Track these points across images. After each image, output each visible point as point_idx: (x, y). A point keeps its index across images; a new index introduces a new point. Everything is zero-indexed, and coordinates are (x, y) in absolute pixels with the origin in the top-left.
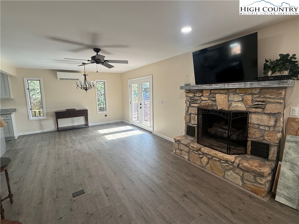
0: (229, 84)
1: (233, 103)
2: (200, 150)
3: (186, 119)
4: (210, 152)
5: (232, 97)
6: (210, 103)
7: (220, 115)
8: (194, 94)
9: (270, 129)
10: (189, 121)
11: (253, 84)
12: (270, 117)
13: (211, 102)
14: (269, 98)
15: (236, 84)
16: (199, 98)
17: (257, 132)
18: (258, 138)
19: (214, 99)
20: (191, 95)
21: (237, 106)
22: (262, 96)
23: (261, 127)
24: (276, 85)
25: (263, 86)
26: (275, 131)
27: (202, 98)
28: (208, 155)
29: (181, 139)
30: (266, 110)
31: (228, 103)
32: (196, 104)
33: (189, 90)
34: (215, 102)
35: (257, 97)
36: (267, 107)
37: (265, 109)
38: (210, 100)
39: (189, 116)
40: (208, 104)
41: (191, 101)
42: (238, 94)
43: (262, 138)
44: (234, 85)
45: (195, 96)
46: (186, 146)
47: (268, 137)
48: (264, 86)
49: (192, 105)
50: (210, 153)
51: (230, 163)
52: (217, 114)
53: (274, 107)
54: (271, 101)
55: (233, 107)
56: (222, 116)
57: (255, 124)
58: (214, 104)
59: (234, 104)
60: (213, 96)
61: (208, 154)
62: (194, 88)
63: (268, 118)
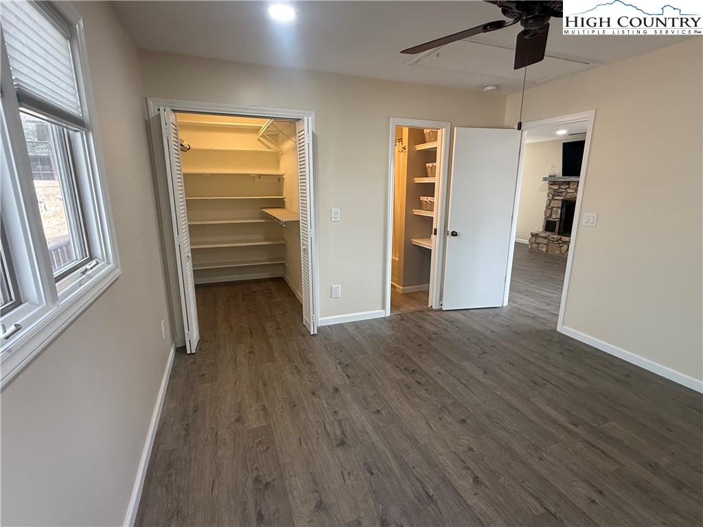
2: (560, 239)
3: (545, 214)
8: (560, 186)
10: (550, 215)
20: (556, 187)
27: (568, 190)
29: (538, 233)
32: (561, 196)
33: (553, 182)
39: (550, 210)
41: (554, 193)
45: (560, 189)
49: (555, 198)
62: (560, 180)
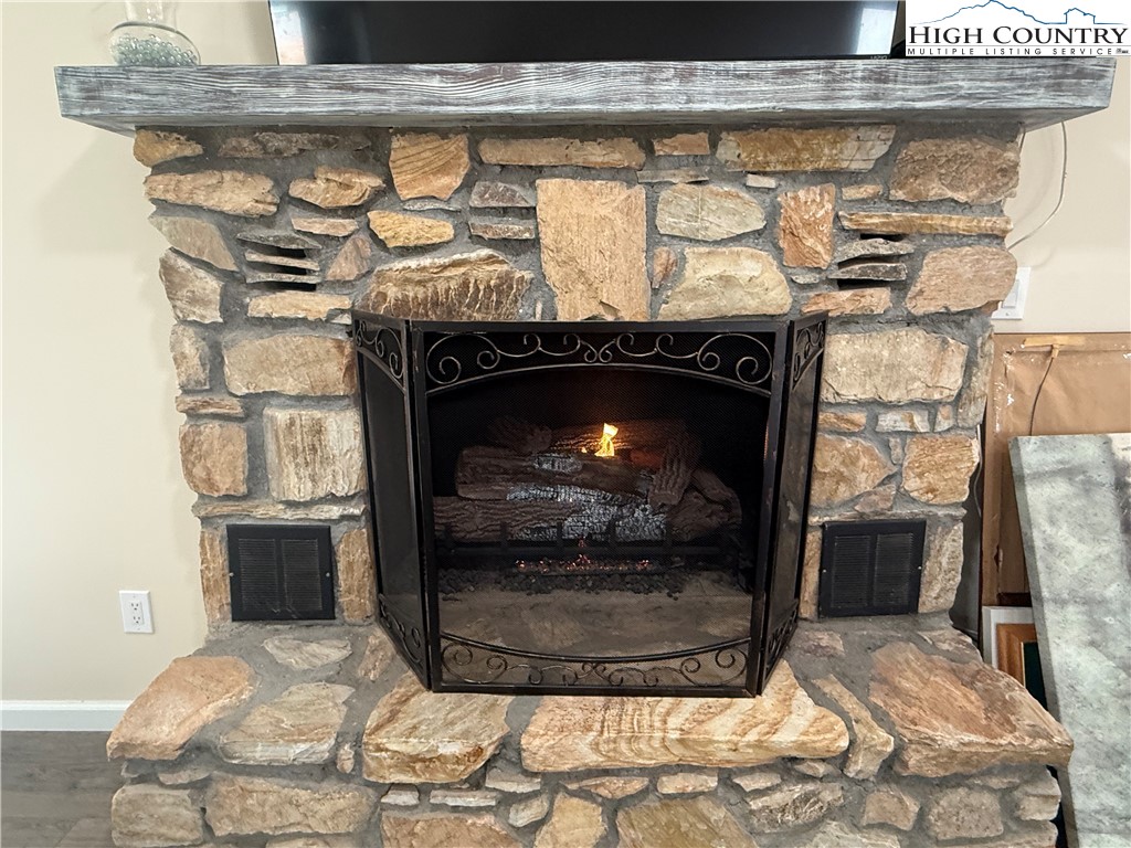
0: (692, 73)
1: (691, 261)
3: (199, 471)
4: (623, 746)
5: (683, 206)
6: (485, 268)
7: (692, 364)
8: (281, 183)
9: (933, 422)
10: (248, 480)
11: (886, 81)
12: (945, 342)
13: (490, 260)
14: (939, 203)
15: (758, 77)
16: (347, 225)
17: (864, 460)
18: (869, 493)
19: (515, 228)
20: (241, 194)
21: (726, 281)
22: (900, 195)
23: (889, 421)
24: (1042, 90)
25: (957, 103)
26: (958, 427)
27: (384, 222)
28: (606, 772)
29: (208, 713)
30: (921, 292)
31: (650, 257)
32: (310, 288)
33: (193, 132)
34: (526, 258)
35: (863, 201)
36: (924, 273)
37: (914, 290)
38: (478, 240)
39: (237, 432)
40: (465, 284)
41: (240, 260)
42: (738, 177)
43: (891, 490)
44: (742, 86)
45: (292, 211)
46: (327, 769)
47: (920, 475)
48: (969, 97)
49: (262, 305)
50: (627, 755)
51: (821, 769)
52: (657, 359)
53: (967, 271)
54: (953, 224)
55: (694, 293)
56: (707, 374)
57: (847, 404)
58: (528, 275)
59: (701, 269)
60: (502, 197)
61: (607, 765)
63: (935, 348)
